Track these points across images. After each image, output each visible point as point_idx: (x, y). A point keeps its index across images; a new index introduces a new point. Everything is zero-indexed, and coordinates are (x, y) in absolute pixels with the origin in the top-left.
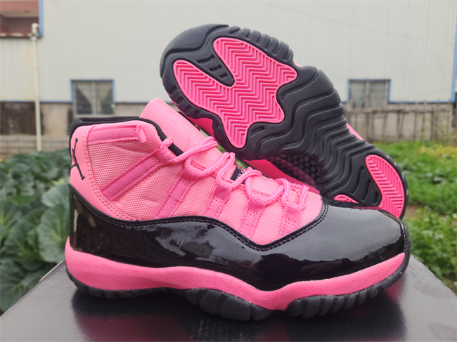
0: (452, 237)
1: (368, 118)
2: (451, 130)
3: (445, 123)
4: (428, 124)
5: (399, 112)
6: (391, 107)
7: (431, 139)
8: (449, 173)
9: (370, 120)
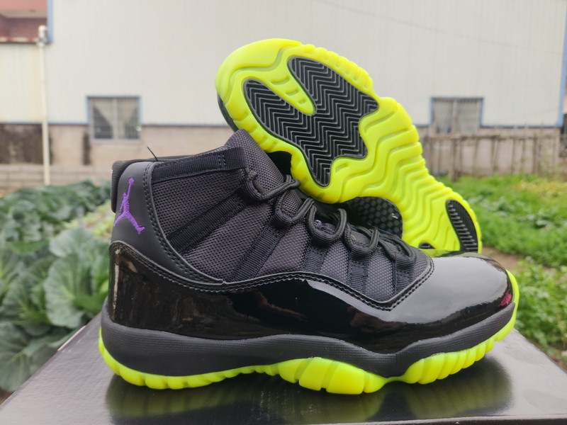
0: (559, 296)
1: (455, 145)
2: (558, 160)
3: (550, 152)
4: (529, 154)
5: (493, 138)
6: (484, 132)
7: (533, 172)
8: (555, 216)
9: (458, 148)
